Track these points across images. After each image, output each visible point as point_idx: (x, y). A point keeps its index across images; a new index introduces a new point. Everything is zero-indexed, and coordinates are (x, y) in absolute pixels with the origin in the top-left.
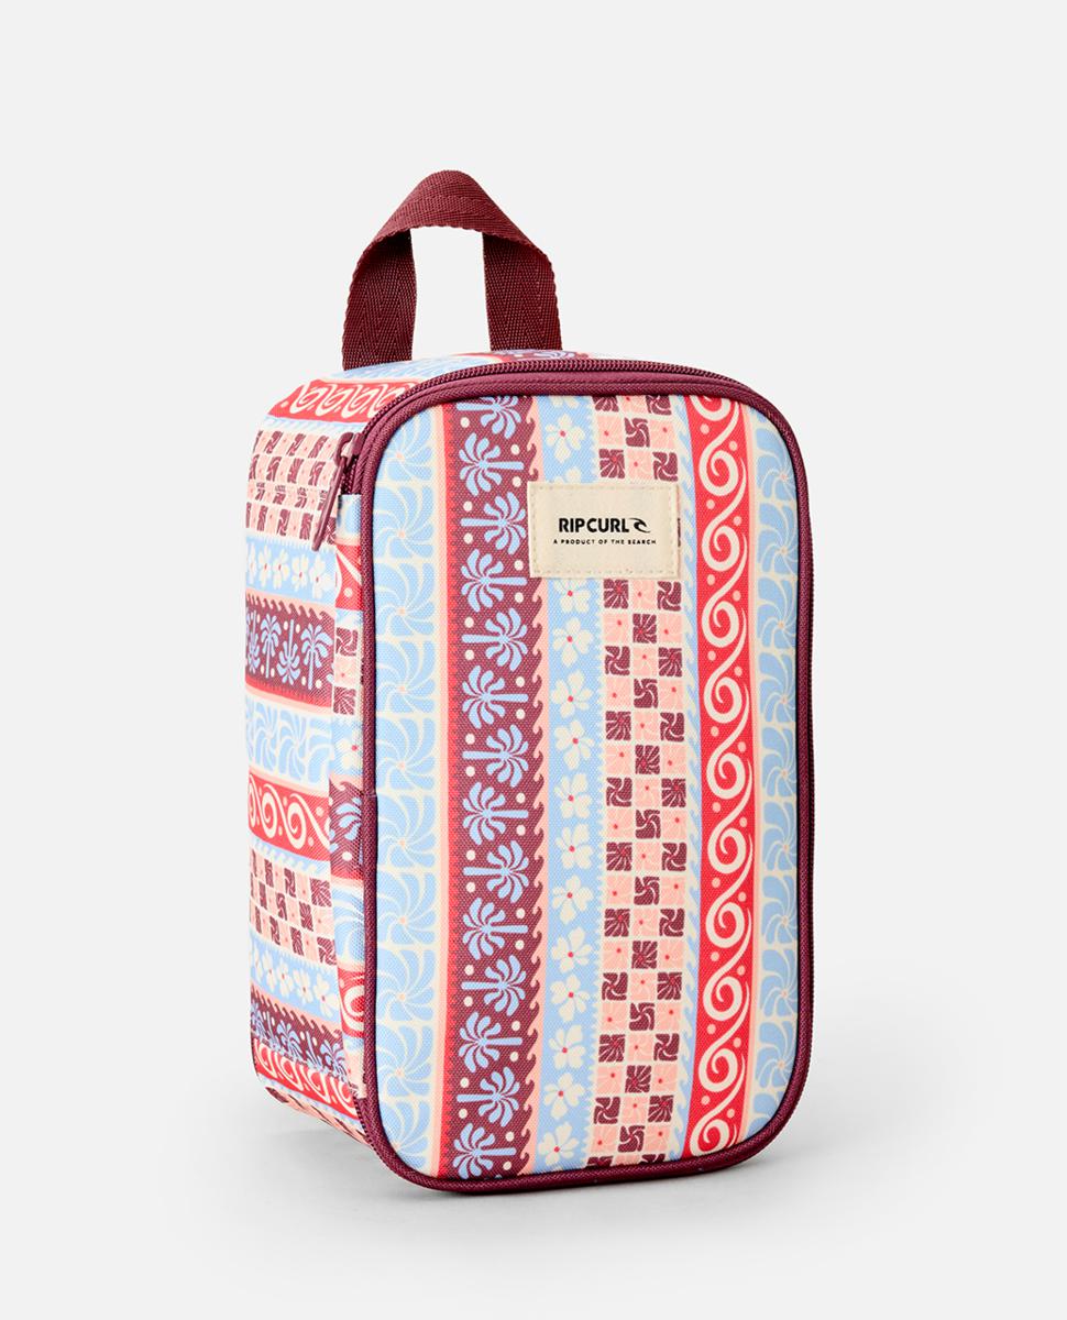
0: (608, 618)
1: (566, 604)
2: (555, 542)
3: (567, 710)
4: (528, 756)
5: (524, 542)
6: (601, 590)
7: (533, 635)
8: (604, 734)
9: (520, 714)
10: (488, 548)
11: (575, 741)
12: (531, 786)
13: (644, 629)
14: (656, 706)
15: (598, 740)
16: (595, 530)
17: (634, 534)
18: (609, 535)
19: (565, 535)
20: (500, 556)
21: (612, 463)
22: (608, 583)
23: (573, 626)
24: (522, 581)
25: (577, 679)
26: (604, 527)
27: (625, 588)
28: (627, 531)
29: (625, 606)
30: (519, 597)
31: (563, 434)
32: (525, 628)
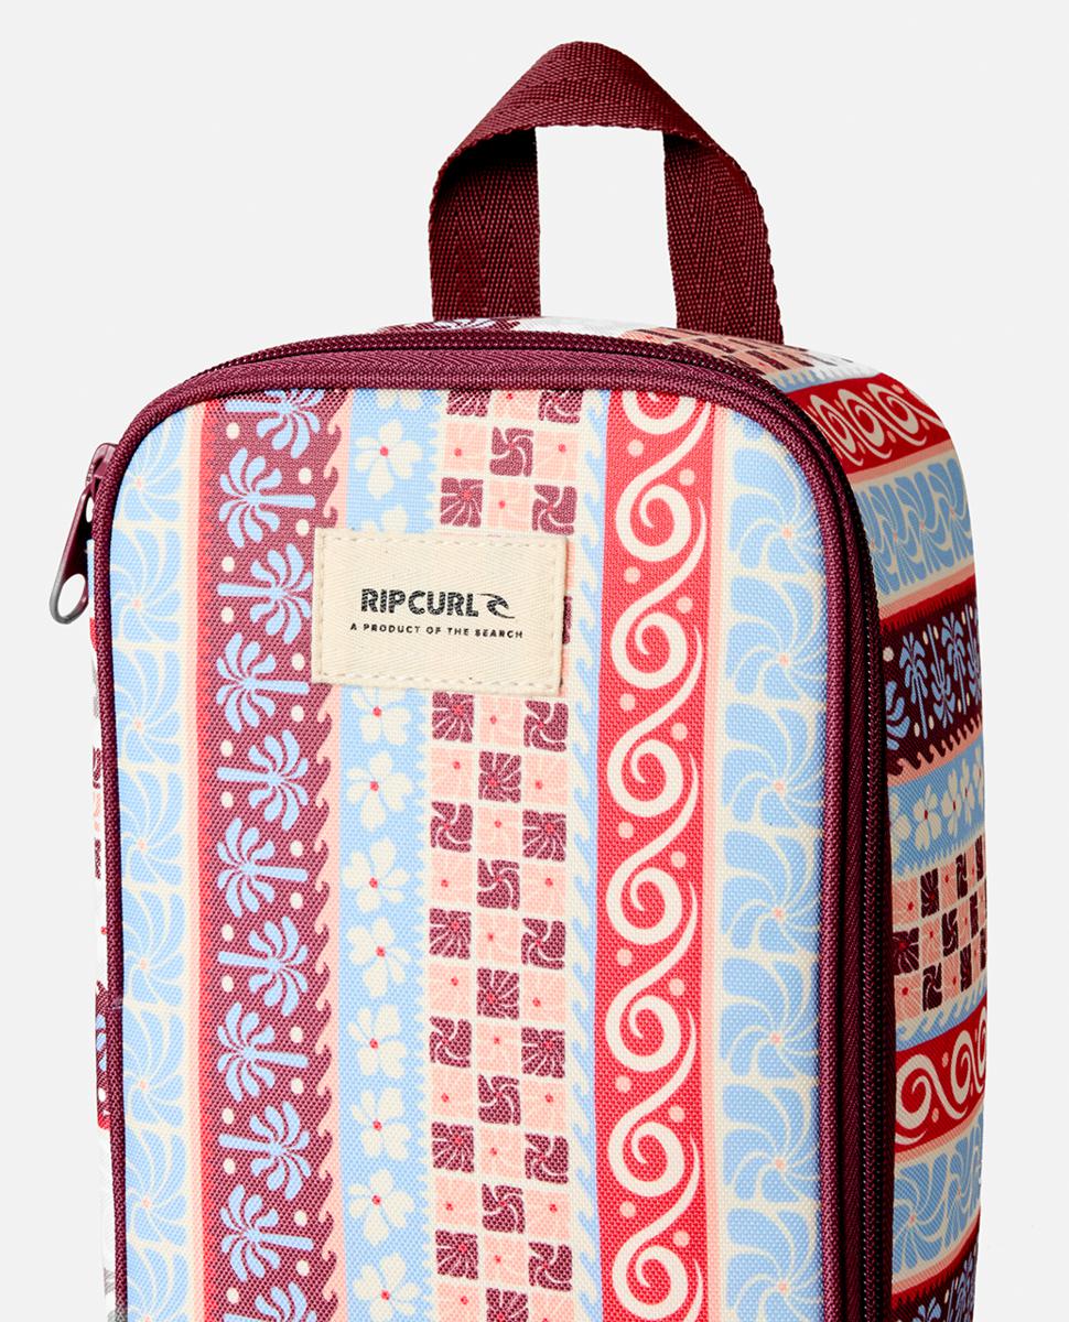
0: (438, 755)
1: (370, 728)
2: (354, 627)
3: (368, 900)
4: (307, 968)
5: (306, 624)
6: (428, 710)
7: (317, 775)
8: (426, 945)
9: (297, 901)
10: (254, 632)
11: (381, 952)
12: (313, 1017)
13: (499, 777)
14: (515, 907)
15: (416, 954)
16: (421, 611)
17: (486, 620)
18: (444, 620)
19: (371, 617)
20: (273, 645)
21: (461, 502)
22: (440, 698)
23: (380, 765)
24: (301, 688)
25: (385, 852)
26: (436, 605)
27: (470, 709)
28: (476, 614)
29: (468, 738)
30: (297, 714)
31: (384, 451)
32: (305, 764)
